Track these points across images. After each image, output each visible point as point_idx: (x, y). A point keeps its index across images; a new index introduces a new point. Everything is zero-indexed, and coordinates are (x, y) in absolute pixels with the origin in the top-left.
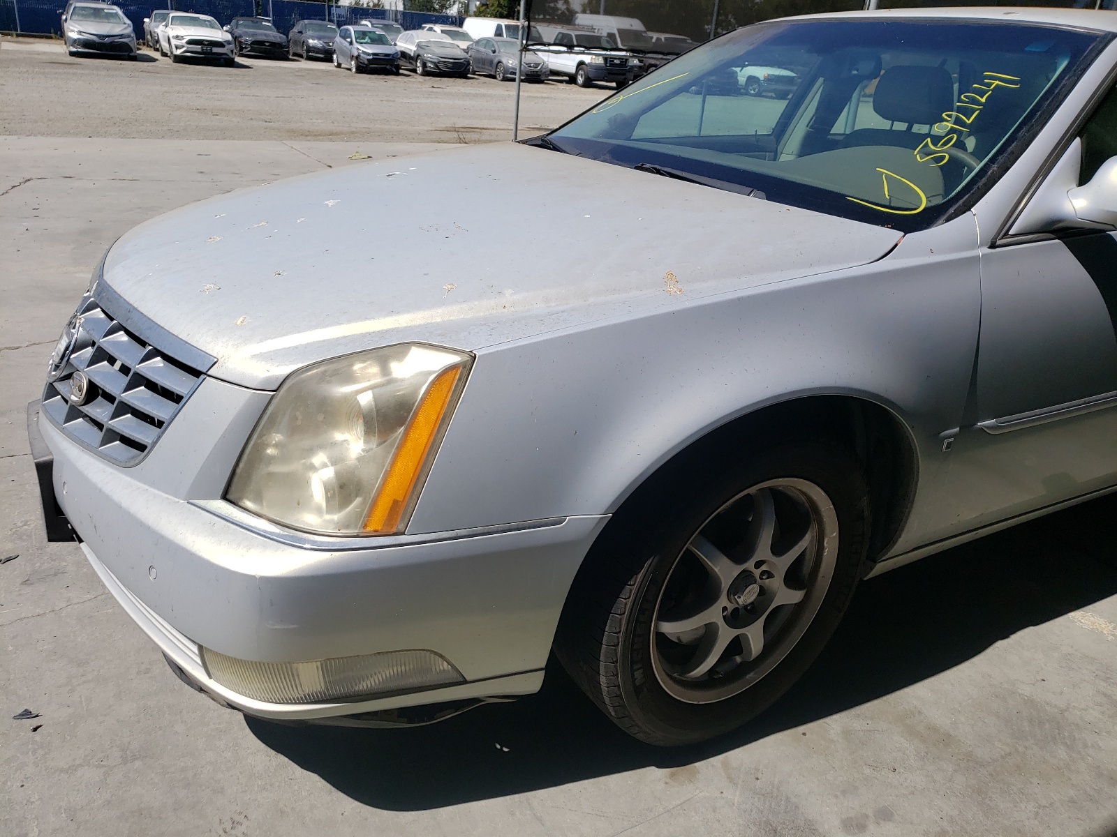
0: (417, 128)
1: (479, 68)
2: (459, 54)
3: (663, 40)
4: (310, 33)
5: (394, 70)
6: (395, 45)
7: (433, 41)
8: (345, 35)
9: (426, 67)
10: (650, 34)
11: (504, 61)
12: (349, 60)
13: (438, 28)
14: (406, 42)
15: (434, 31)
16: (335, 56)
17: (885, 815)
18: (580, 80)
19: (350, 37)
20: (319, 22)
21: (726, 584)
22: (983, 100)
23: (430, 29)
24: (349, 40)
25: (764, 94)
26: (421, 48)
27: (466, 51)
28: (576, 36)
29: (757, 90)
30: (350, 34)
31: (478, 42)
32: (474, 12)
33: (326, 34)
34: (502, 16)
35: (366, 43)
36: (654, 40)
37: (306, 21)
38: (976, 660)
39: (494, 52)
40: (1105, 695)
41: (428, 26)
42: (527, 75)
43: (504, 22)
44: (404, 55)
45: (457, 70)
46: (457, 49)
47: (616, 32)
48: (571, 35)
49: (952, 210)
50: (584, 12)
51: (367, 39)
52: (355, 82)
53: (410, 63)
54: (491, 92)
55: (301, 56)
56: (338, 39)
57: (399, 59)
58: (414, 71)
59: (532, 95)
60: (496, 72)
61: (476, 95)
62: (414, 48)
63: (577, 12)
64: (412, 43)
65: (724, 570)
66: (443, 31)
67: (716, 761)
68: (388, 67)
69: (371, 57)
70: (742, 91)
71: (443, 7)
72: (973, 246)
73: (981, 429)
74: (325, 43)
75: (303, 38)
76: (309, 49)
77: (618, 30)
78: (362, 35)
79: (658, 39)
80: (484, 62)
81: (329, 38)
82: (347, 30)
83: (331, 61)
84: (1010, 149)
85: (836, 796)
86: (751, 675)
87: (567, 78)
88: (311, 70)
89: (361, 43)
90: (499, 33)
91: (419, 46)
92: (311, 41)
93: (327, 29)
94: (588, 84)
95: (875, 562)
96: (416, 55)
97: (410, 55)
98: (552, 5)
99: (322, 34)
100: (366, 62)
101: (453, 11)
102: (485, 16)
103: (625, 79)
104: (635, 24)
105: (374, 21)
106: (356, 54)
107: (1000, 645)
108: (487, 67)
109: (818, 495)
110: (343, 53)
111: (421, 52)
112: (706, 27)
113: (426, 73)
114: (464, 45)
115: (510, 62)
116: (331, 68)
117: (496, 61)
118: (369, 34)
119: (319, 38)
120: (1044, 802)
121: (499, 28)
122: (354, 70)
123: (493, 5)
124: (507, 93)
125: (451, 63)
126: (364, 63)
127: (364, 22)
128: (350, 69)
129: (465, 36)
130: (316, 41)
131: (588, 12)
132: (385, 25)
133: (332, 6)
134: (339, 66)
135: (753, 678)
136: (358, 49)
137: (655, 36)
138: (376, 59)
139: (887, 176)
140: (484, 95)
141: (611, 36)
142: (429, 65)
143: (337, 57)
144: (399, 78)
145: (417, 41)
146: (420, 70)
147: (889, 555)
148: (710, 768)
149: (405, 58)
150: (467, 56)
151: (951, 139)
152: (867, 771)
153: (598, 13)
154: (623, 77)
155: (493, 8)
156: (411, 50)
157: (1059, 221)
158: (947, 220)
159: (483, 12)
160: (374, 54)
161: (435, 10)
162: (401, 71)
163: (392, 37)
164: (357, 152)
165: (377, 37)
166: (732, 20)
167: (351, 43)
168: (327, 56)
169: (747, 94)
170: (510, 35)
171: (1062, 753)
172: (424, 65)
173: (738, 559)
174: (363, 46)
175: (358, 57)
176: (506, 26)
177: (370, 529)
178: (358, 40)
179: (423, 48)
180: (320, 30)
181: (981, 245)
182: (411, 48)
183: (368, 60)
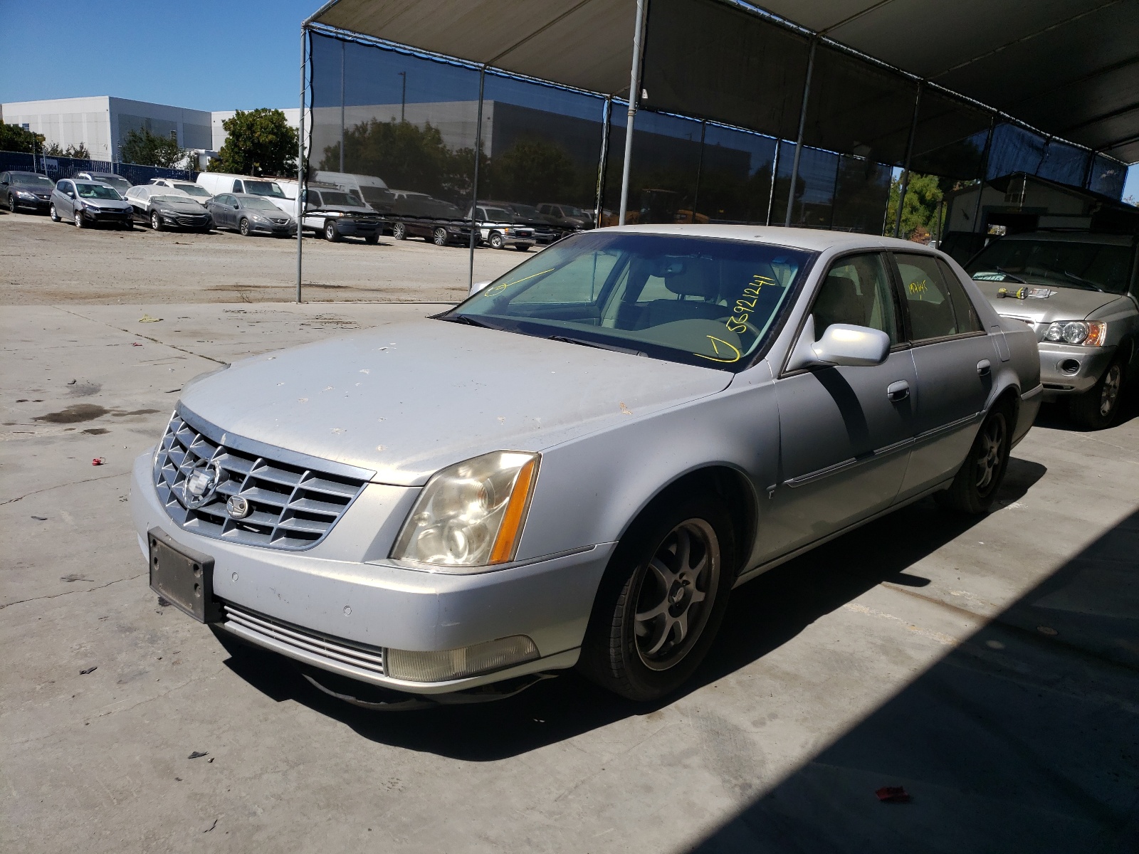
0: (186, 287)
1: (220, 222)
2: (199, 209)
3: (405, 197)
4: (17, 184)
5: (127, 224)
6: (127, 200)
7: (168, 197)
8: (66, 189)
9: (164, 222)
10: (392, 191)
11: (249, 216)
12: (72, 214)
13: (170, 183)
14: (137, 196)
15: (166, 185)
16: (52, 210)
17: (773, 716)
18: (330, 235)
19: (72, 190)
20: (28, 173)
21: (668, 586)
22: (757, 293)
23: (161, 184)
24: (71, 194)
25: (506, 247)
26: (156, 203)
27: (205, 206)
28: (322, 193)
29: (499, 243)
30: (72, 187)
31: (217, 198)
32: (208, 166)
33: (37, 186)
34: (238, 172)
35: (93, 197)
36: (396, 197)
37: (12, 172)
38: (799, 636)
39: (237, 208)
40: (872, 643)
41: (158, 180)
42: (274, 230)
43: (243, 178)
44: (137, 210)
45: (199, 225)
46: (194, 204)
47: (358, 189)
48: (316, 193)
49: (754, 359)
50: (322, 169)
51: (92, 194)
52: (85, 237)
53: (143, 218)
54: (240, 248)
55: (8, 209)
56: (56, 192)
57: (132, 213)
58: (150, 226)
59: (285, 250)
60: (240, 227)
61: (227, 252)
62: (147, 203)
63: (315, 170)
64: (145, 198)
65: (668, 578)
66: (176, 186)
67: (672, 706)
68: (120, 222)
69: (99, 212)
70: (485, 243)
71: (170, 160)
72: (768, 379)
73: (786, 484)
74: (38, 195)
75: (10, 188)
76: (18, 201)
77: (362, 188)
78: (86, 189)
79: (401, 196)
80: (225, 217)
81: (41, 190)
82: (67, 183)
83: (49, 214)
84: (778, 322)
85: (745, 713)
86: (681, 652)
87: (314, 233)
88: (30, 224)
89: (87, 197)
90: (238, 187)
91: (153, 200)
92: (19, 193)
93: (38, 181)
94: (338, 238)
95: (737, 576)
96: (150, 209)
97: (143, 210)
98: (290, 162)
99: (32, 185)
100: (93, 216)
101: (182, 164)
102: (219, 172)
103: (375, 234)
104: (377, 182)
105: (95, 174)
106: (80, 208)
107: (810, 626)
108: (229, 222)
109: (708, 529)
110: (63, 206)
111: (156, 207)
112: (444, 185)
113: (163, 228)
114: (202, 200)
115: (256, 218)
116: (49, 222)
117: (239, 216)
118: (94, 188)
119: (30, 190)
120: (853, 697)
121: (237, 183)
122: (79, 225)
123: (227, 161)
124: (259, 249)
125: (191, 218)
126: (91, 218)
127: (81, 174)
128: (74, 224)
129: (201, 191)
130: (26, 193)
131: (327, 169)
132: (108, 178)
133: (42, 157)
134: (58, 219)
135: (683, 654)
136: (83, 203)
137: (397, 193)
138: (106, 213)
139: (714, 340)
140: (236, 252)
141: (354, 192)
142: (167, 220)
143: (55, 211)
144: (135, 234)
145: (151, 196)
146: (155, 225)
147: (743, 571)
148: (670, 711)
149: (138, 213)
150: (207, 211)
151: (745, 317)
152: (757, 698)
153: (337, 170)
154: (373, 232)
155: (227, 163)
156: (144, 205)
157: (810, 362)
158: (754, 365)
159: (216, 167)
160: (101, 209)
161: (160, 163)
162: (135, 226)
163: (121, 191)
164: (146, 315)
165: (103, 191)
166: (467, 179)
167: (74, 197)
168: (42, 208)
169: (491, 246)
170: (250, 191)
171: (856, 673)
172: (161, 220)
173: (674, 571)
174: (88, 201)
175: (83, 212)
176: (244, 181)
177: (495, 560)
178: (82, 194)
179: (158, 204)
180: (28, 182)
181: (773, 378)
182: (144, 203)
183: (96, 214)
